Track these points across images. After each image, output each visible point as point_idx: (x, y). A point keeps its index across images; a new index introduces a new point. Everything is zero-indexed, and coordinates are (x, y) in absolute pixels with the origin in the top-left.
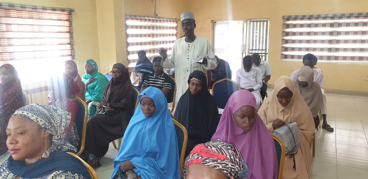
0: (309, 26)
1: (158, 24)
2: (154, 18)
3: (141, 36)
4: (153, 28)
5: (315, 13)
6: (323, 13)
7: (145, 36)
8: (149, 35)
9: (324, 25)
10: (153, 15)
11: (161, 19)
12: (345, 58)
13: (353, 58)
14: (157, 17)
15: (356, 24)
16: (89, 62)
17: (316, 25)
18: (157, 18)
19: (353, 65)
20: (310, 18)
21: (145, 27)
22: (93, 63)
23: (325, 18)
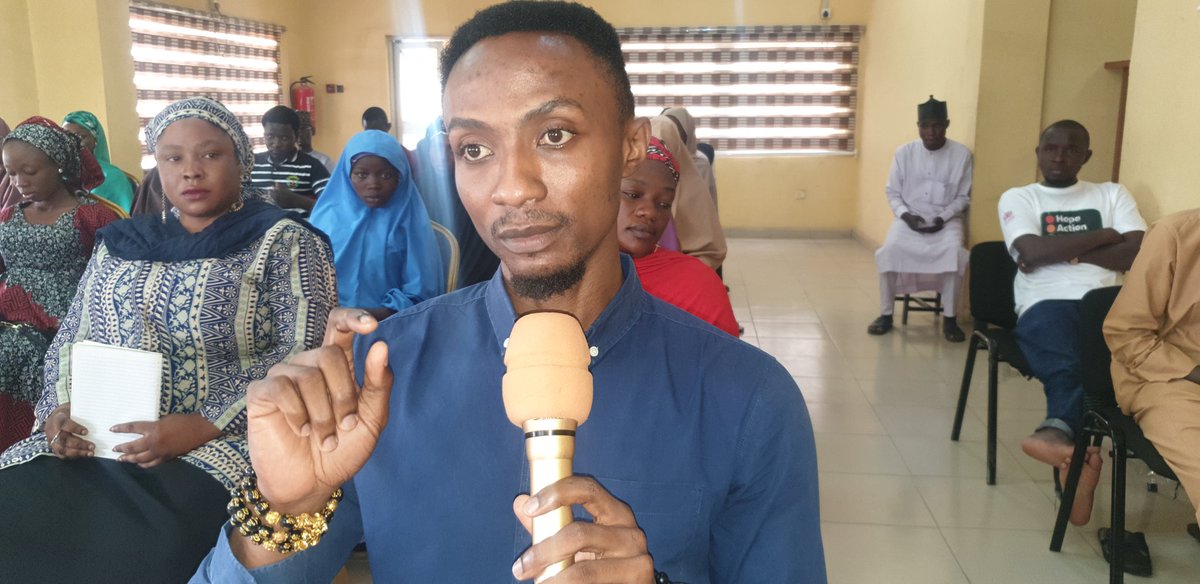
0: (662, 57)
1: (221, 36)
2: (208, 18)
3: (169, 69)
4: (207, 46)
5: (675, 23)
6: (693, 24)
7: (182, 70)
8: (195, 71)
9: (698, 56)
10: (204, 8)
11: (232, 22)
12: (751, 143)
13: (769, 143)
14: (216, 13)
15: (772, 55)
16: (78, 121)
17: (680, 57)
18: (216, 16)
19: (770, 162)
20: (663, 36)
21: (182, 43)
22: (89, 124)
23: (699, 37)
